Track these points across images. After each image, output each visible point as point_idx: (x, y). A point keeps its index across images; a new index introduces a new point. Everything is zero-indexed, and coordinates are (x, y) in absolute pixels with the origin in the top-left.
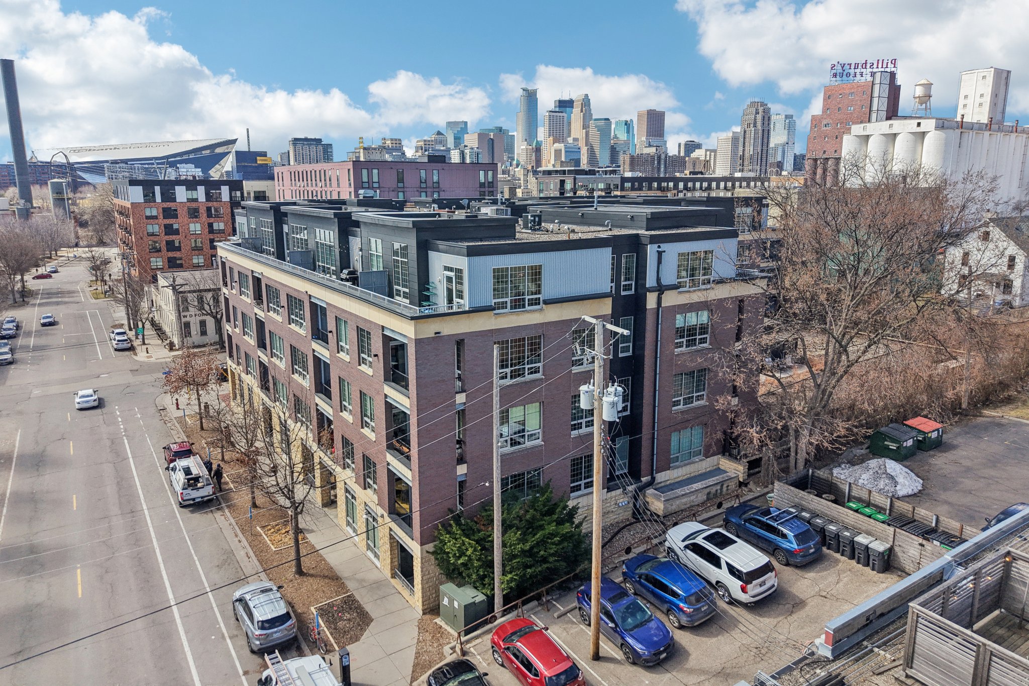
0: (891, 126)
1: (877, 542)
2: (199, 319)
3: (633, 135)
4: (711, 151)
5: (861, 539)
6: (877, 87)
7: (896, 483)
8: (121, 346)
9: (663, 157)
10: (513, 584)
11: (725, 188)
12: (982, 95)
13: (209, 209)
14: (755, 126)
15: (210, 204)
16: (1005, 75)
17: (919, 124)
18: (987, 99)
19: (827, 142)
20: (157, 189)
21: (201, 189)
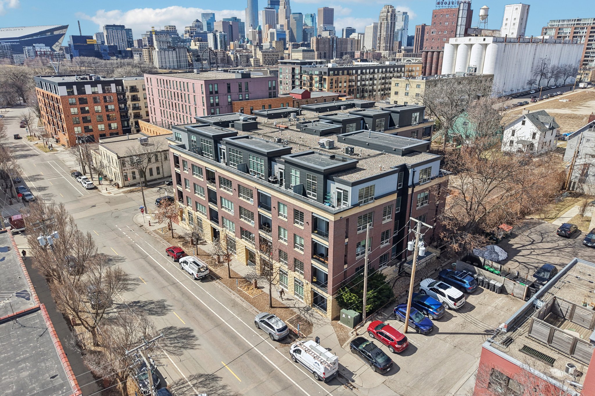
0: (470, 40)
1: (498, 283)
2: (131, 171)
3: (316, 23)
4: (361, 34)
5: (492, 282)
6: (461, 12)
7: (498, 255)
8: (90, 187)
9: (335, 39)
10: (371, 309)
11: (382, 72)
12: (515, 19)
13: (105, 98)
14: (387, 20)
15: (105, 95)
16: (527, 7)
17: (484, 40)
18: (517, 21)
19: (433, 42)
20: (75, 87)
21: (100, 86)
